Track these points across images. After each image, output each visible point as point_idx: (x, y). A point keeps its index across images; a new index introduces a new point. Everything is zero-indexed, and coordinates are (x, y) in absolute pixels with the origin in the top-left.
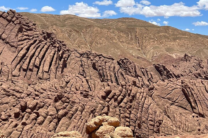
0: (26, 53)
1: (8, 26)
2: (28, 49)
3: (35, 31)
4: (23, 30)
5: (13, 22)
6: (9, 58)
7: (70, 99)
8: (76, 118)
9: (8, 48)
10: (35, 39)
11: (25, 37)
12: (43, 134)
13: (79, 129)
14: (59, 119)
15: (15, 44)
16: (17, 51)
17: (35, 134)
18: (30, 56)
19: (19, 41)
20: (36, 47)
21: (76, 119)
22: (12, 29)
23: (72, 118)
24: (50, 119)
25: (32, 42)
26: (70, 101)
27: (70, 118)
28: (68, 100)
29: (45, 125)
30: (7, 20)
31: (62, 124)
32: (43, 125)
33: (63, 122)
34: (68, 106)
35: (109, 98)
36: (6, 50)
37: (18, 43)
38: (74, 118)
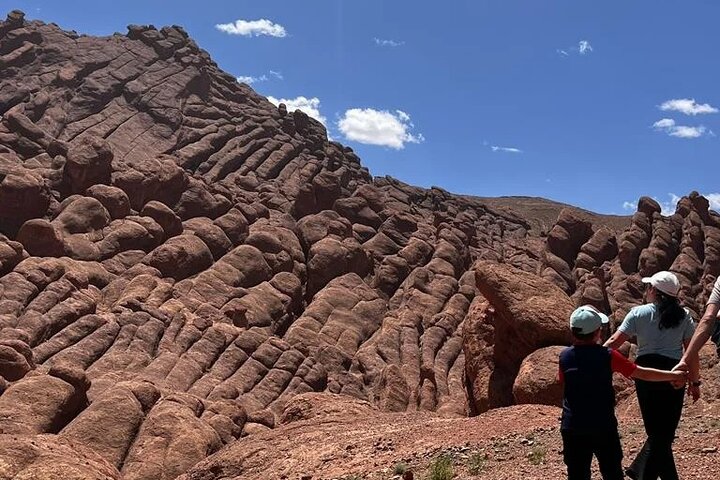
0: (212, 152)
1: (156, 65)
2: (218, 144)
3: (252, 105)
4: (209, 88)
5: (178, 58)
6: (141, 152)
7: (388, 211)
8: (429, 288)
9: (142, 121)
10: (249, 122)
11: (214, 109)
12: (173, 326)
13: (450, 341)
14: (314, 280)
15: (171, 115)
16: (174, 138)
17: (109, 317)
18: (222, 162)
19: (190, 113)
20: (252, 142)
21: (424, 291)
22: (168, 73)
23: (396, 286)
24: (252, 263)
25: (239, 128)
26: (385, 217)
27: (387, 288)
28: (370, 213)
29: (209, 282)
30: (158, 49)
31: (335, 304)
32: (194, 281)
33: (339, 294)
34: (371, 240)
35: (587, 252)
36: (133, 126)
37: (185, 118)
38: (416, 286)
